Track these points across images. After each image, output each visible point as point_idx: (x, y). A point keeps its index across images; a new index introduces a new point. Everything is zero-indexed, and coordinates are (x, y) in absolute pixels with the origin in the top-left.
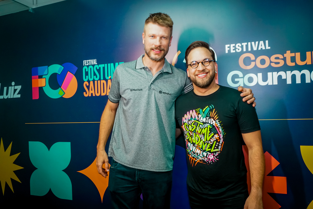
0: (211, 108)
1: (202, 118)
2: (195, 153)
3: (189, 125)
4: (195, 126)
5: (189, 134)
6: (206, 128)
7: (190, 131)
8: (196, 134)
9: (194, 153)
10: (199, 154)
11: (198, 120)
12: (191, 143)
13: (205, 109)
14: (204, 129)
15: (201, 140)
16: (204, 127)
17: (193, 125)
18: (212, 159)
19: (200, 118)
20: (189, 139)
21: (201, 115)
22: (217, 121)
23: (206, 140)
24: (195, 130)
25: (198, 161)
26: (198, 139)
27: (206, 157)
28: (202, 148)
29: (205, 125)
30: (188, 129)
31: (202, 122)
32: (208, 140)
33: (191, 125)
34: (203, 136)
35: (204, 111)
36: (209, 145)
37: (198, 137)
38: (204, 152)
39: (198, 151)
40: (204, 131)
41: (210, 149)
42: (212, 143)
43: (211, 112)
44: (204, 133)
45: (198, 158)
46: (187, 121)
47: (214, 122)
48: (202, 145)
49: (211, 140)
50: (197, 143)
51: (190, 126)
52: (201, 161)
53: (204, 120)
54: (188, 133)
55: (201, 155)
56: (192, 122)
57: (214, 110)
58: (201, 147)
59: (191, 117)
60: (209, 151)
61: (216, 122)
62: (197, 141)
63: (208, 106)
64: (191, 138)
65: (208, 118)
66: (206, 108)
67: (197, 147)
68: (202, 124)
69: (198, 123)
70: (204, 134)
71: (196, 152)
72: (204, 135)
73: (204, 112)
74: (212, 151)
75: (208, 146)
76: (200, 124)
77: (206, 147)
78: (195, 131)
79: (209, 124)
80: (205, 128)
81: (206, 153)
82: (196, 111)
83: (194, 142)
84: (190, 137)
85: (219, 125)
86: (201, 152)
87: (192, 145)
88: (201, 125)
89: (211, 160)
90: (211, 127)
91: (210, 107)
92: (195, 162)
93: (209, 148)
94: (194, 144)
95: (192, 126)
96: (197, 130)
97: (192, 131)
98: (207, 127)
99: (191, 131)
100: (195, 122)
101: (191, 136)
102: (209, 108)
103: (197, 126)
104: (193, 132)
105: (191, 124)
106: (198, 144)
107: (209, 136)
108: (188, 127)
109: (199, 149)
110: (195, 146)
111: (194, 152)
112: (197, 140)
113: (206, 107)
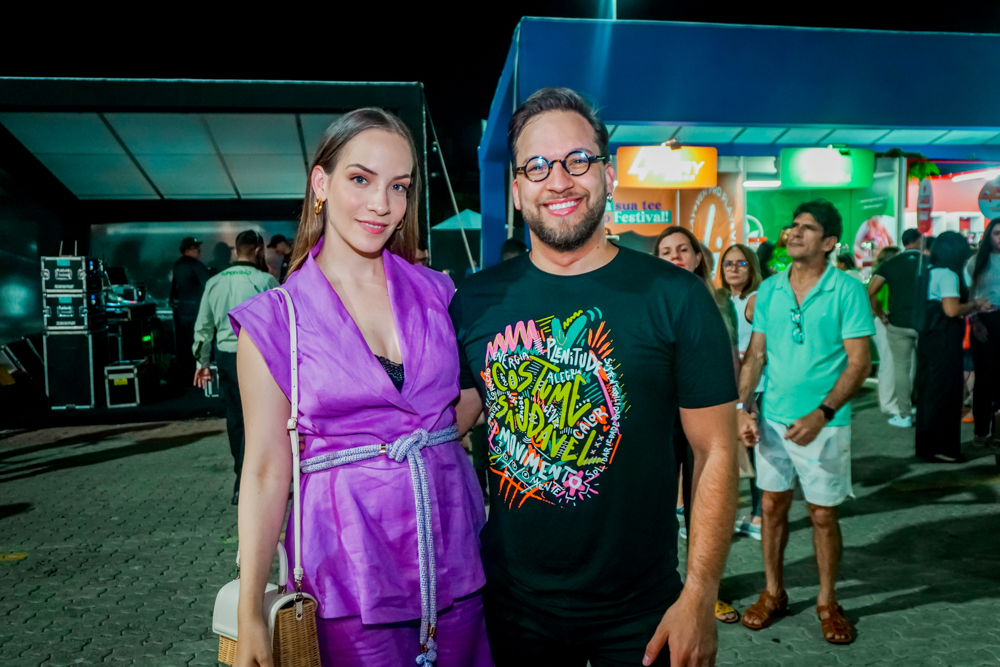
0: (592, 319)
1: (557, 350)
2: (522, 466)
3: (510, 369)
4: (529, 375)
5: (507, 400)
6: (569, 384)
7: (512, 391)
8: (531, 403)
9: (520, 466)
10: (534, 471)
11: (544, 357)
12: (513, 431)
13: (569, 320)
14: (559, 386)
15: (546, 424)
16: (563, 382)
17: (525, 370)
18: (577, 491)
19: (552, 349)
20: (504, 417)
21: (554, 340)
22: (607, 363)
23: (566, 425)
24: (529, 389)
25: (528, 492)
26: (537, 420)
27: (559, 481)
28: (547, 451)
29: (567, 372)
30: (502, 384)
31: (557, 362)
32: (571, 424)
33: (516, 372)
34: (555, 410)
35: (568, 328)
36: (572, 440)
37: (537, 413)
38: (554, 466)
39: (533, 461)
40: (560, 394)
41: (574, 457)
42: (582, 437)
43: (591, 332)
44: (558, 399)
45: (530, 485)
46: (502, 356)
47: (597, 364)
48: (551, 439)
49: (581, 424)
50: (531, 434)
51: (512, 373)
52: (538, 492)
53: (566, 356)
54: (504, 397)
55: (540, 475)
56: (522, 362)
57: (602, 324)
58: (543, 447)
59: (520, 342)
60: (572, 464)
61: (603, 365)
62: (531, 426)
63: (581, 311)
64: (514, 414)
65: (577, 350)
66: (574, 317)
67: (530, 446)
68: (557, 369)
69: (543, 366)
70: (561, 402)
71: (525, 465)
72: (558, 405)
73: (565, 331)
74: (579, 464)
75: (570, 447)
76: (549, 370)
77: (562, 448)
78: (530, 391)
79: (579, 372)
80: (563, 385)
81: (560, 468)
82: (536, 324)
83: (522, 428)
84: (511, 412)
85: (612, 374)
86: (544, 463)
87: (514, 437)
88: (551, 373)
89: (572, 493)
90: (584, 383)
91: (589, 316)
92: (520, 496)
93: (571, 453)
94: (520, 436)
95: (518, 375)
96: (536, 388)
97: (520, 389)
98: (572, 381)
99: (516, 390)
100: (532, 362)
101: (515, 409)
102: (584, 318)
103: (538, 376)
104: (520, 394)
105: (518, 366)
106: (535, 438)
107: (576, 410)
108: (506, 376)
109: (537, 452)
110: (523, 443)
111: (517, 462)
112: (533, 422)
113: (576, 314)
